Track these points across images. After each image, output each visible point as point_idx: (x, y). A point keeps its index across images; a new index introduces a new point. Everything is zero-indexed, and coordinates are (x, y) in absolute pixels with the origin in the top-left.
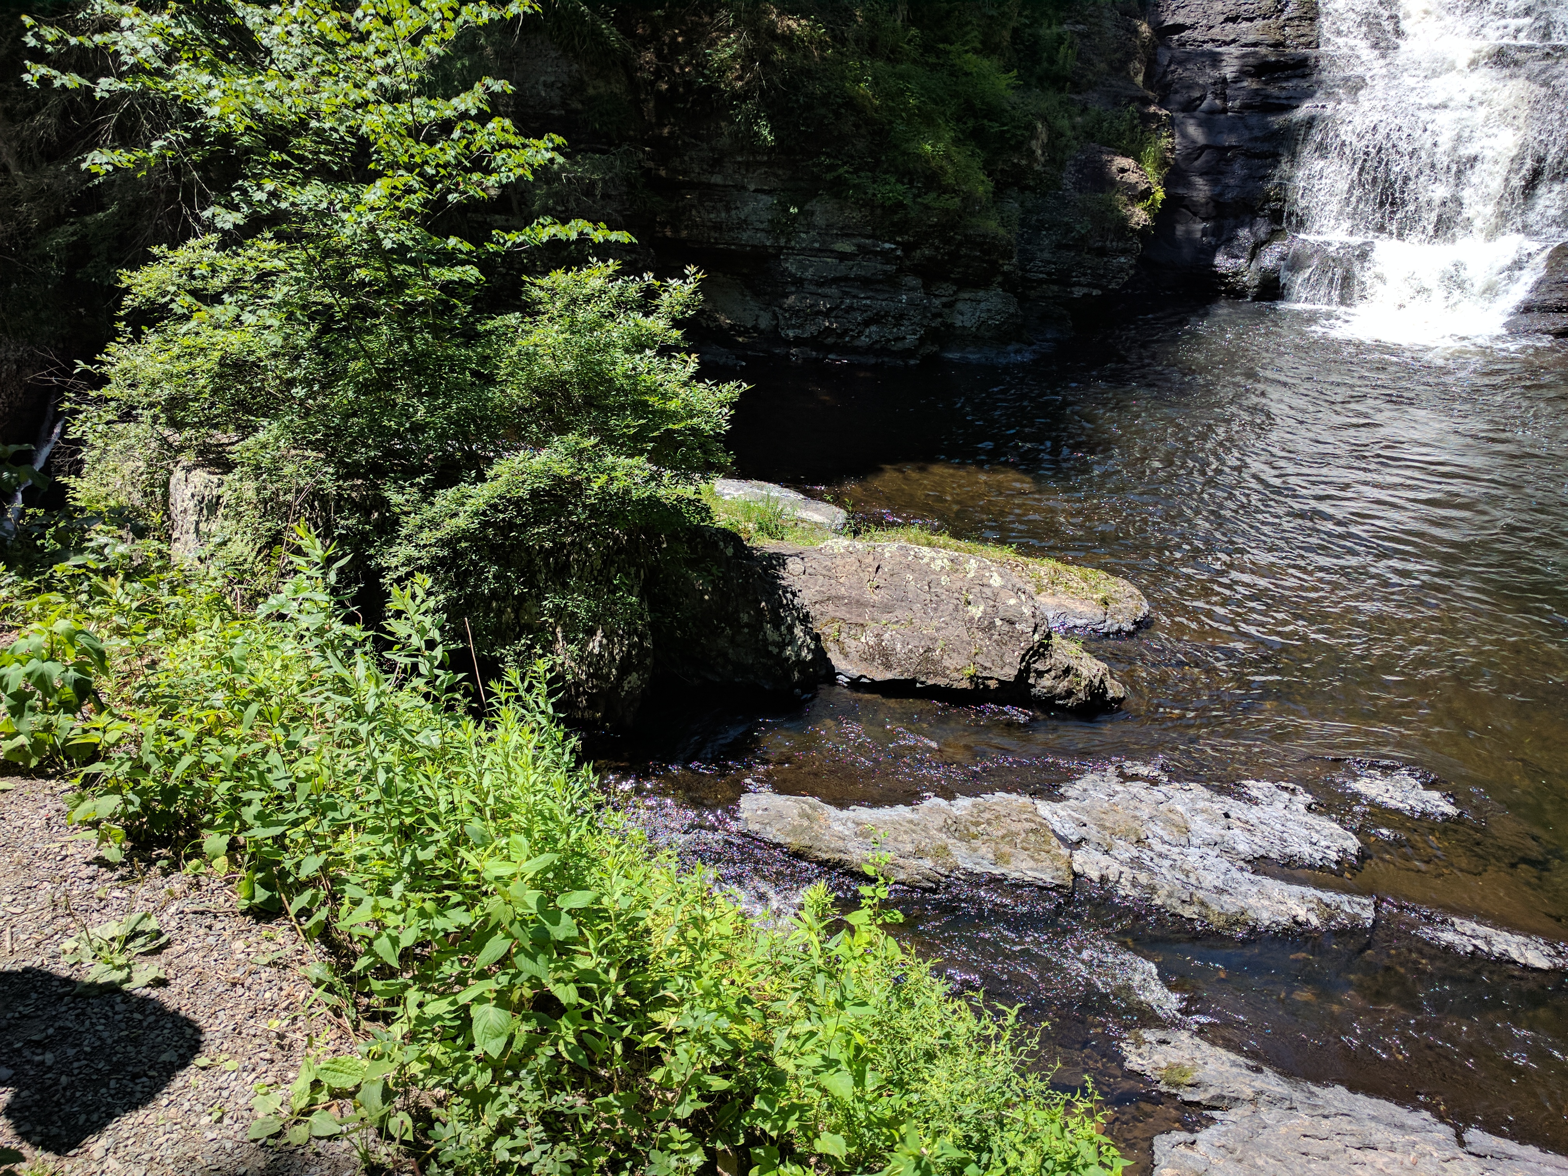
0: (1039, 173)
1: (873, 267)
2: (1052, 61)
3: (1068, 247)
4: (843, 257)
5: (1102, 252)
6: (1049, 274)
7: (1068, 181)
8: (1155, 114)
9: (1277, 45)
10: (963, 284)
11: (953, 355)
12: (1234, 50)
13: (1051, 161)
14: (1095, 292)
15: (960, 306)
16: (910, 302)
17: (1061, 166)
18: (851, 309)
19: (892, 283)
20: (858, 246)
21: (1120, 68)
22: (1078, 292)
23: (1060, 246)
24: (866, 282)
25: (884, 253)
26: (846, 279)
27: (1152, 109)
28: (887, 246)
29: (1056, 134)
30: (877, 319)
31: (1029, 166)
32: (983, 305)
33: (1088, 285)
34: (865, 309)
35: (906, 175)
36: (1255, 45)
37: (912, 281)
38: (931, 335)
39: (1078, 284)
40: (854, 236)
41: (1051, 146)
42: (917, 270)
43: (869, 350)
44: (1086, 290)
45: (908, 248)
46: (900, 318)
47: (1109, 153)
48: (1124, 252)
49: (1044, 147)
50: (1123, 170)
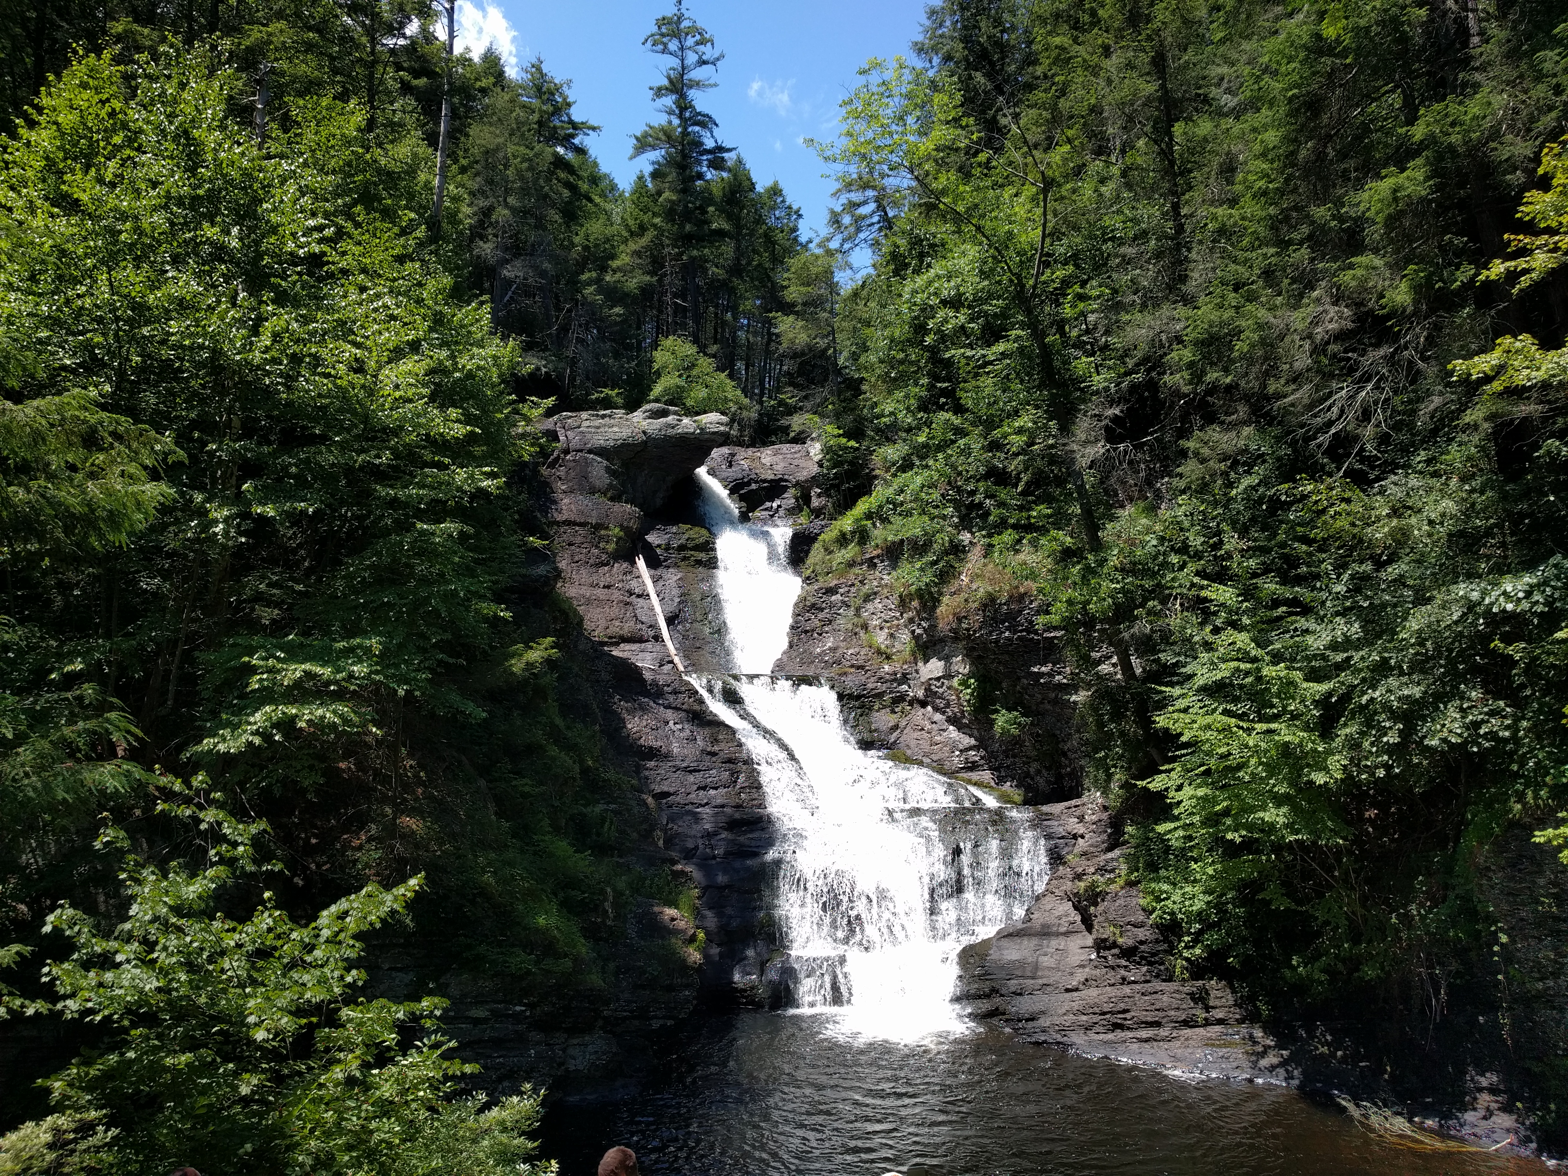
0: (610, 927)
1: (506, 1028)
2: (598, 834)
3: (643, 987)
4: (476, 1022)
5: (670, 988)
6: (632, 1011)
7: (632, 931)
8: (682, 872)
9: (738, 806)
10: (573, 1032)
11: (574, 1099)
12: (707, 810)
13: (618, 916)
14: (670, 1023)
15: (571, 1051)
16: (538, 1056)
17: (626, 919)
19: (522, 1040)
20: (491, 1011)
21: (647, 835)
22: (656, 1024)
23: (637, 987)
24: (499, 1043)
25: (516, 1016)
26: (480, 1041)
27: (679, 867)
28: (518, 1008)
29: (618, 894)
31: (603, 922)
32: (590, 1048)
33: (664, 1017)
34: (499, 1067)
36: (723, 806)
37: (537, 1036)
38: (556, 1083)
39: (656, 1017)
40: (487, 1002)
41: (617, 905)
42: (540, 1025)
44: (661, 1022)
45: (531, 1006)
46: (531, 1071)
47: (658, 905)
48: (687, 986)
49: (612, 906)
50: (673, 919)
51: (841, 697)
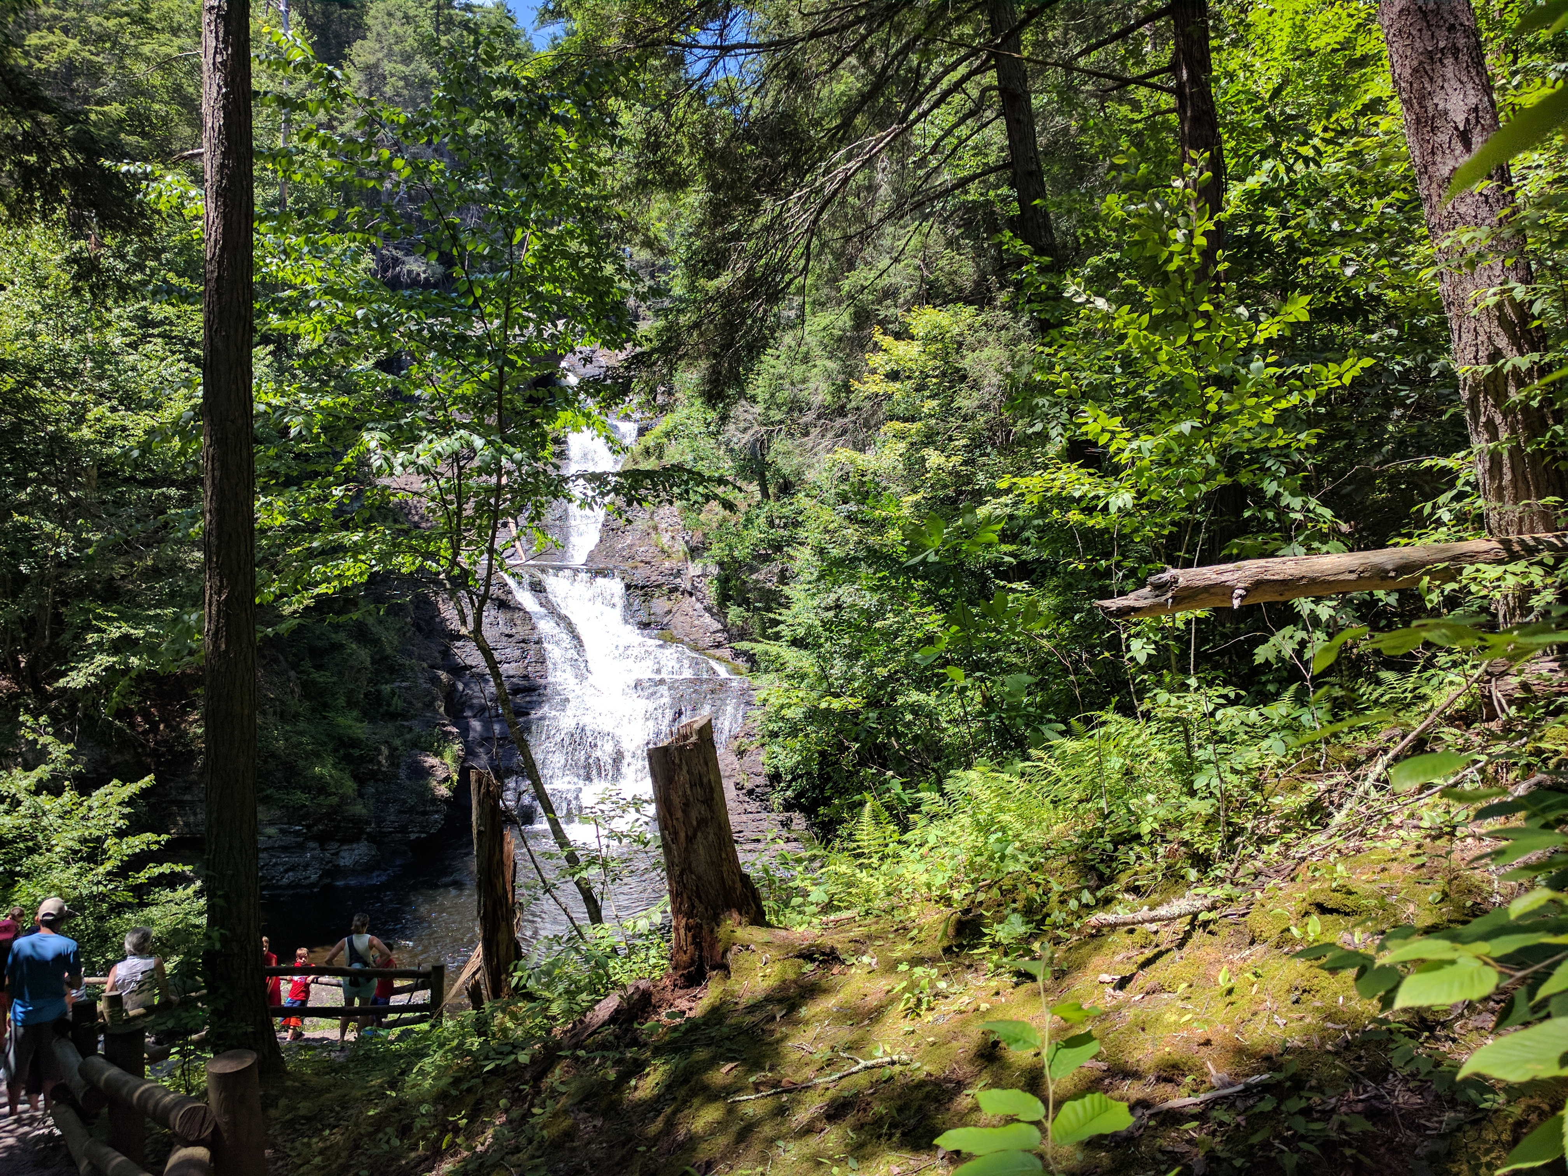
0: (385, 772)
1: (290, 839)
2: (389, 705)
3: (405, 812)
4: (270, 836)
5: (424, 813)
6: (395, 828)
7: (402, 774)
8: (450, 730)
9: (523, 676)
10: (343, 842)
11: (340, 883)
13: (392, 764)
14: (422, 836)
15: (342, 854)
16: (313, 857)
17: (398, 766)
18: (276, 864)
19: (301, 847)
20: (280, 829)
21: (429, 703)
22: (413, 836)
23: (400, 812)
24: (285, 849)
25: (296, 832)
26: (273, 848)
27: (449, 727)
28: (297, 828)
29: (393, 749)
30: (293, 868)
31: (379, 769)
32: (356, 852)
33: (418, 832)
34: (286, 863)
35: (305, 789)
37: (312, 844)
38: (326, 874)
39: (413, 832)
40: (276, 824)
41: (391, 757)
42: (315, 838)
43: (289, 886)
44: (417, 835)
45: (308, 827)
46: (306, 866)
47: (424, 756)
48: (437, 812)
49: (386, 759)
50: (433, 766)
51: (628, 587)
